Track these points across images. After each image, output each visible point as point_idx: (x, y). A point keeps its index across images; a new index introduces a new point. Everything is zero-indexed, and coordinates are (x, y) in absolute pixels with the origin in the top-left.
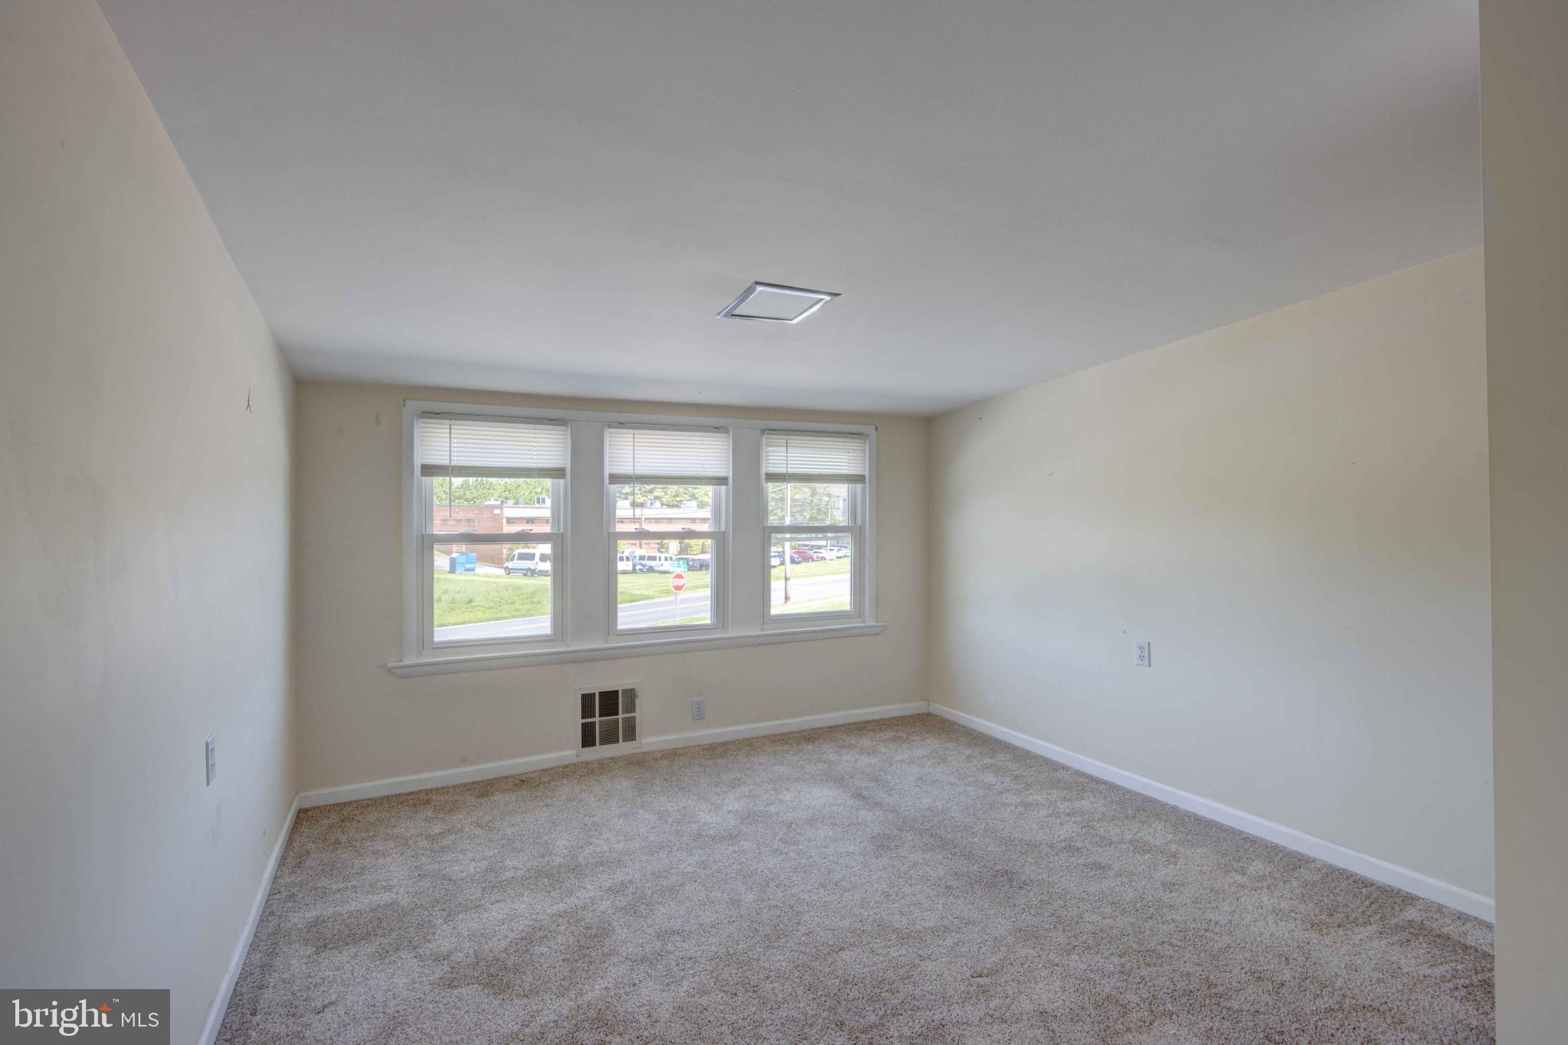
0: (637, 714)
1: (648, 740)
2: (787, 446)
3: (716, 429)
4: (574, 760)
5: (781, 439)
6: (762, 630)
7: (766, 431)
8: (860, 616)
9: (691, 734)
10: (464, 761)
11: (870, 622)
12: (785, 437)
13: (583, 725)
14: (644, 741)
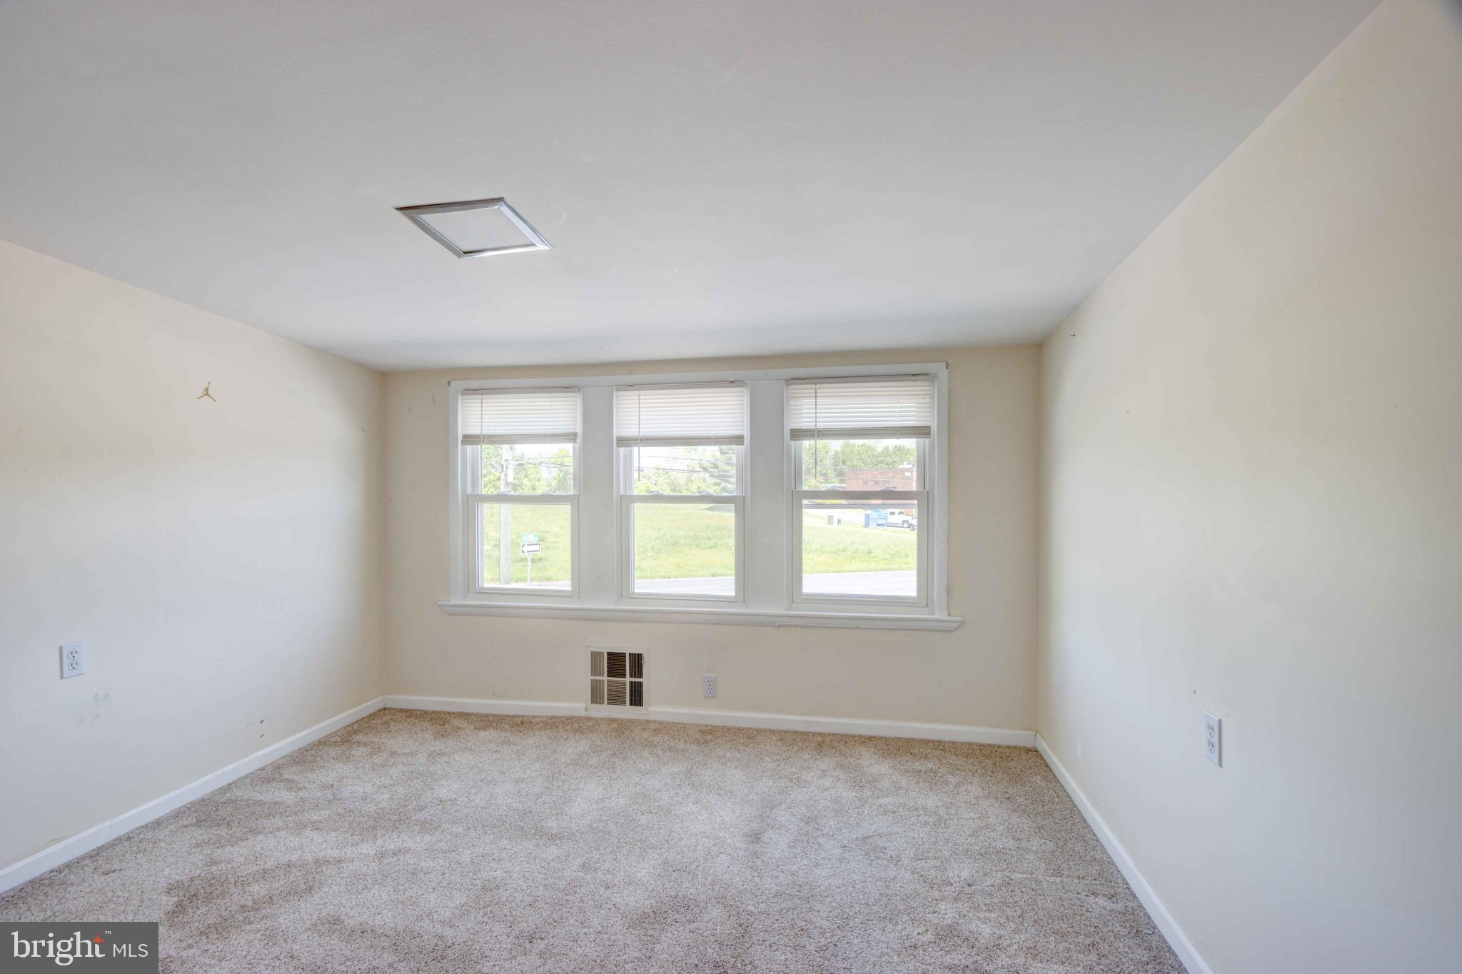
0: (644, 680)
1: (654, 708)
2: (816, 397)
3: (732, 383)
4: (583, 714)
5: (809, 389)
6: (791, 609)
7: (791, 382)
8: (927, 606)
9: (702, 712)
10: (494, 695)
11: (940, 614)
12: (814, 386)
13: (593, 681)
14: (650, 709)
